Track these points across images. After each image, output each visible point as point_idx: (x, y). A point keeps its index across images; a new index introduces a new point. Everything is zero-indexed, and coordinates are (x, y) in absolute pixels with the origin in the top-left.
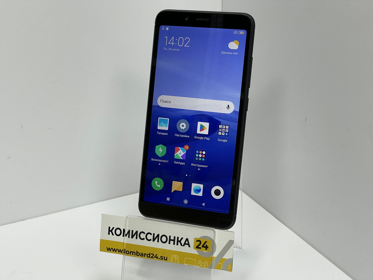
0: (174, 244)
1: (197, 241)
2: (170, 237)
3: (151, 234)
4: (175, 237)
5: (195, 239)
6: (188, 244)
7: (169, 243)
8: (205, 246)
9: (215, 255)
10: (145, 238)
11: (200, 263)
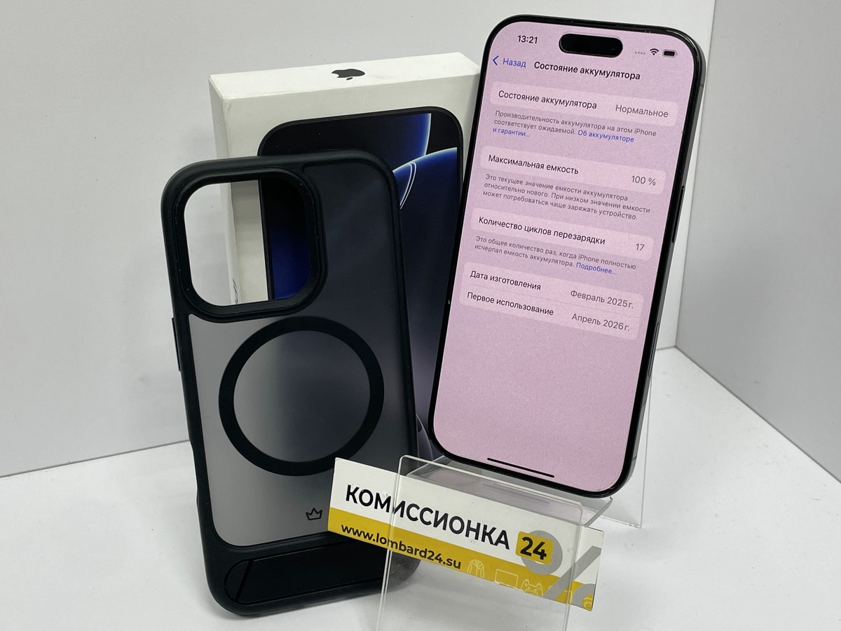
0: (477, 538)
1: (525, 539)
2: (469, 522)
3: (431, 512)
4: (479, 525)
5: (521, 533)
6: (506, 543)
7: (467, 535)
8: (540, 550)
9: (560, 572)
10: (419, 518)
11: (526, 585)
